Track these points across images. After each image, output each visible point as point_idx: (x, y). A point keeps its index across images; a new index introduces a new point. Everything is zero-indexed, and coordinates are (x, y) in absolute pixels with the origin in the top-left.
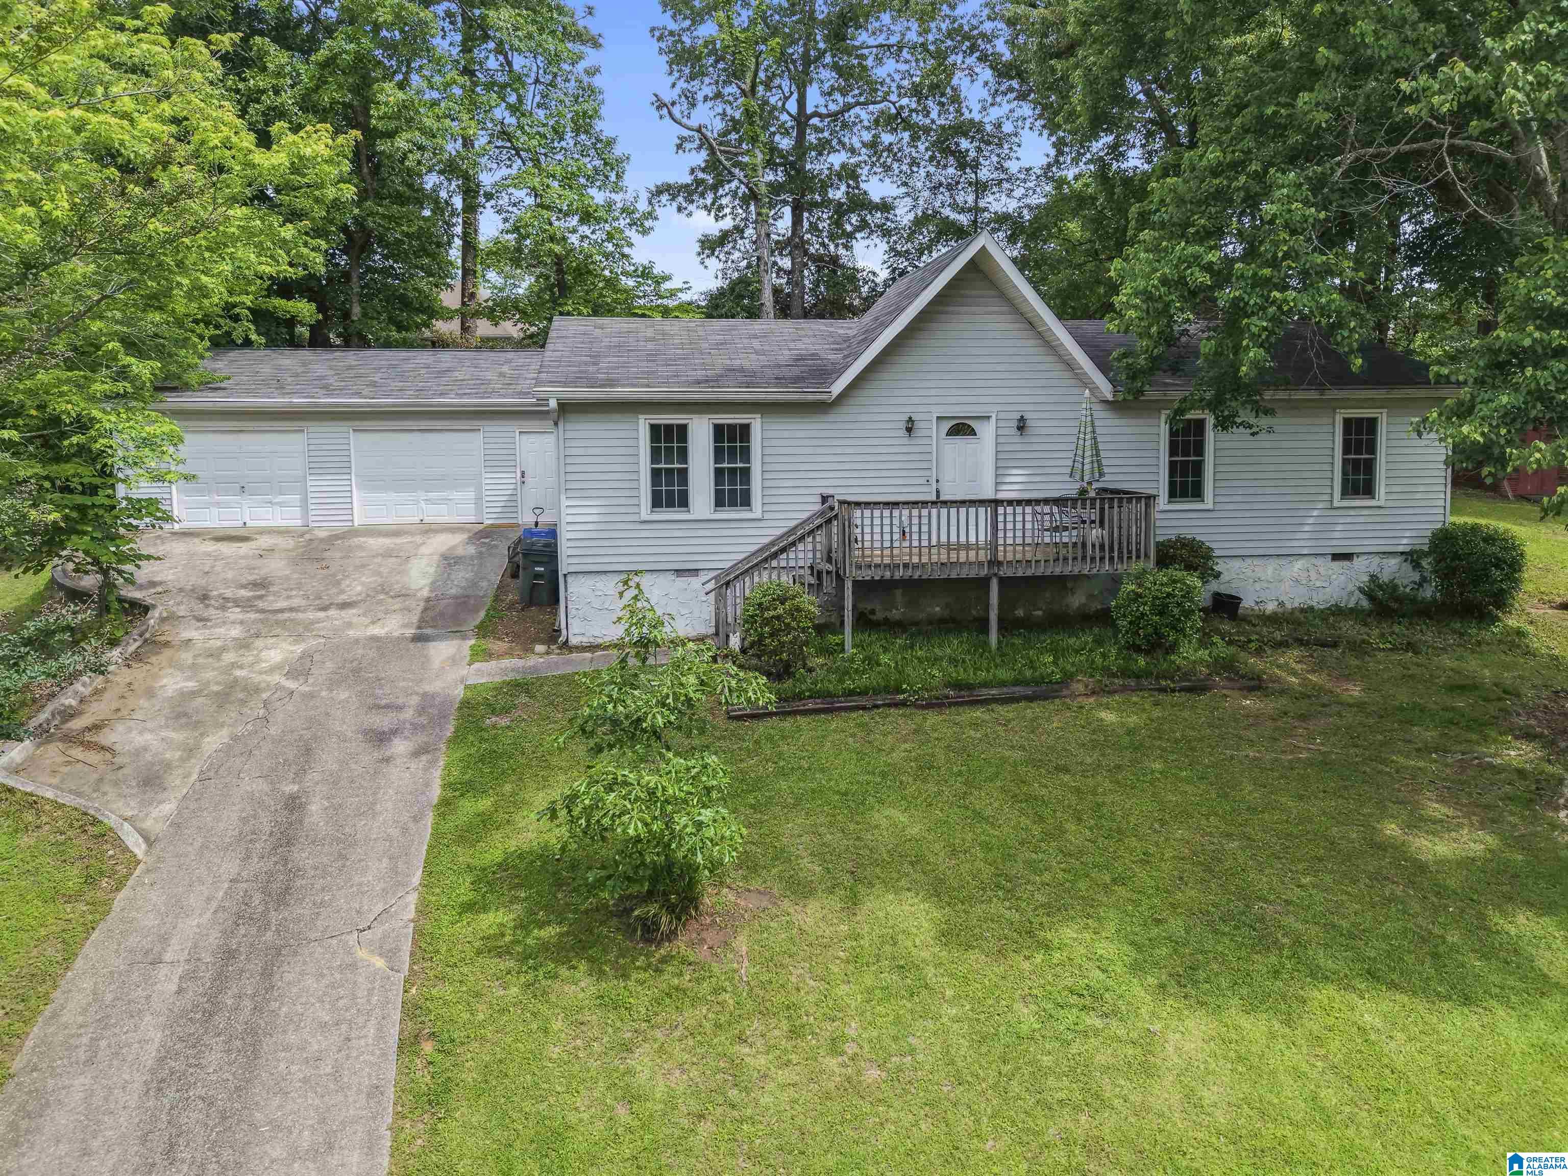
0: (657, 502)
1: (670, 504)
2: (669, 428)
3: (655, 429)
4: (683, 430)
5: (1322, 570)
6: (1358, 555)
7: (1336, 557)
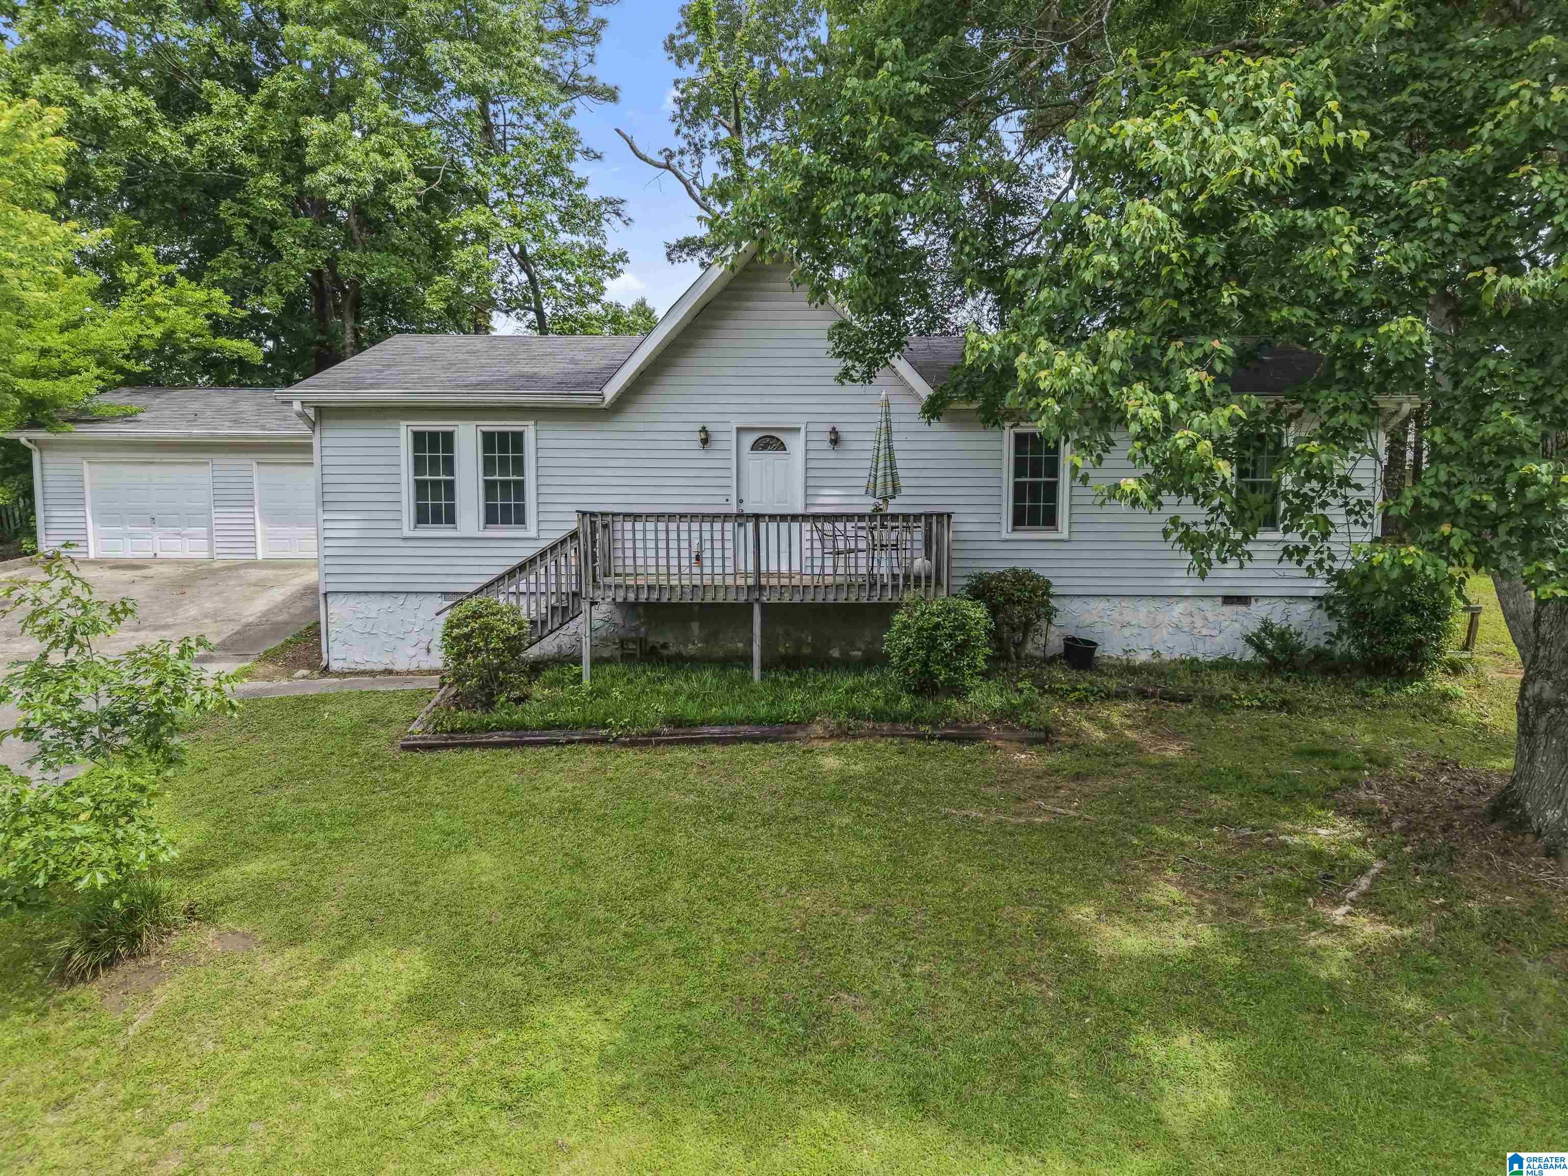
0: (422, 517)
1: (437, 520)
2: (434, 435)
3: (419, 438)
4: (449, 437)
5: (1209, 615)
6: (1257, 598)
7: (1228, 600)
